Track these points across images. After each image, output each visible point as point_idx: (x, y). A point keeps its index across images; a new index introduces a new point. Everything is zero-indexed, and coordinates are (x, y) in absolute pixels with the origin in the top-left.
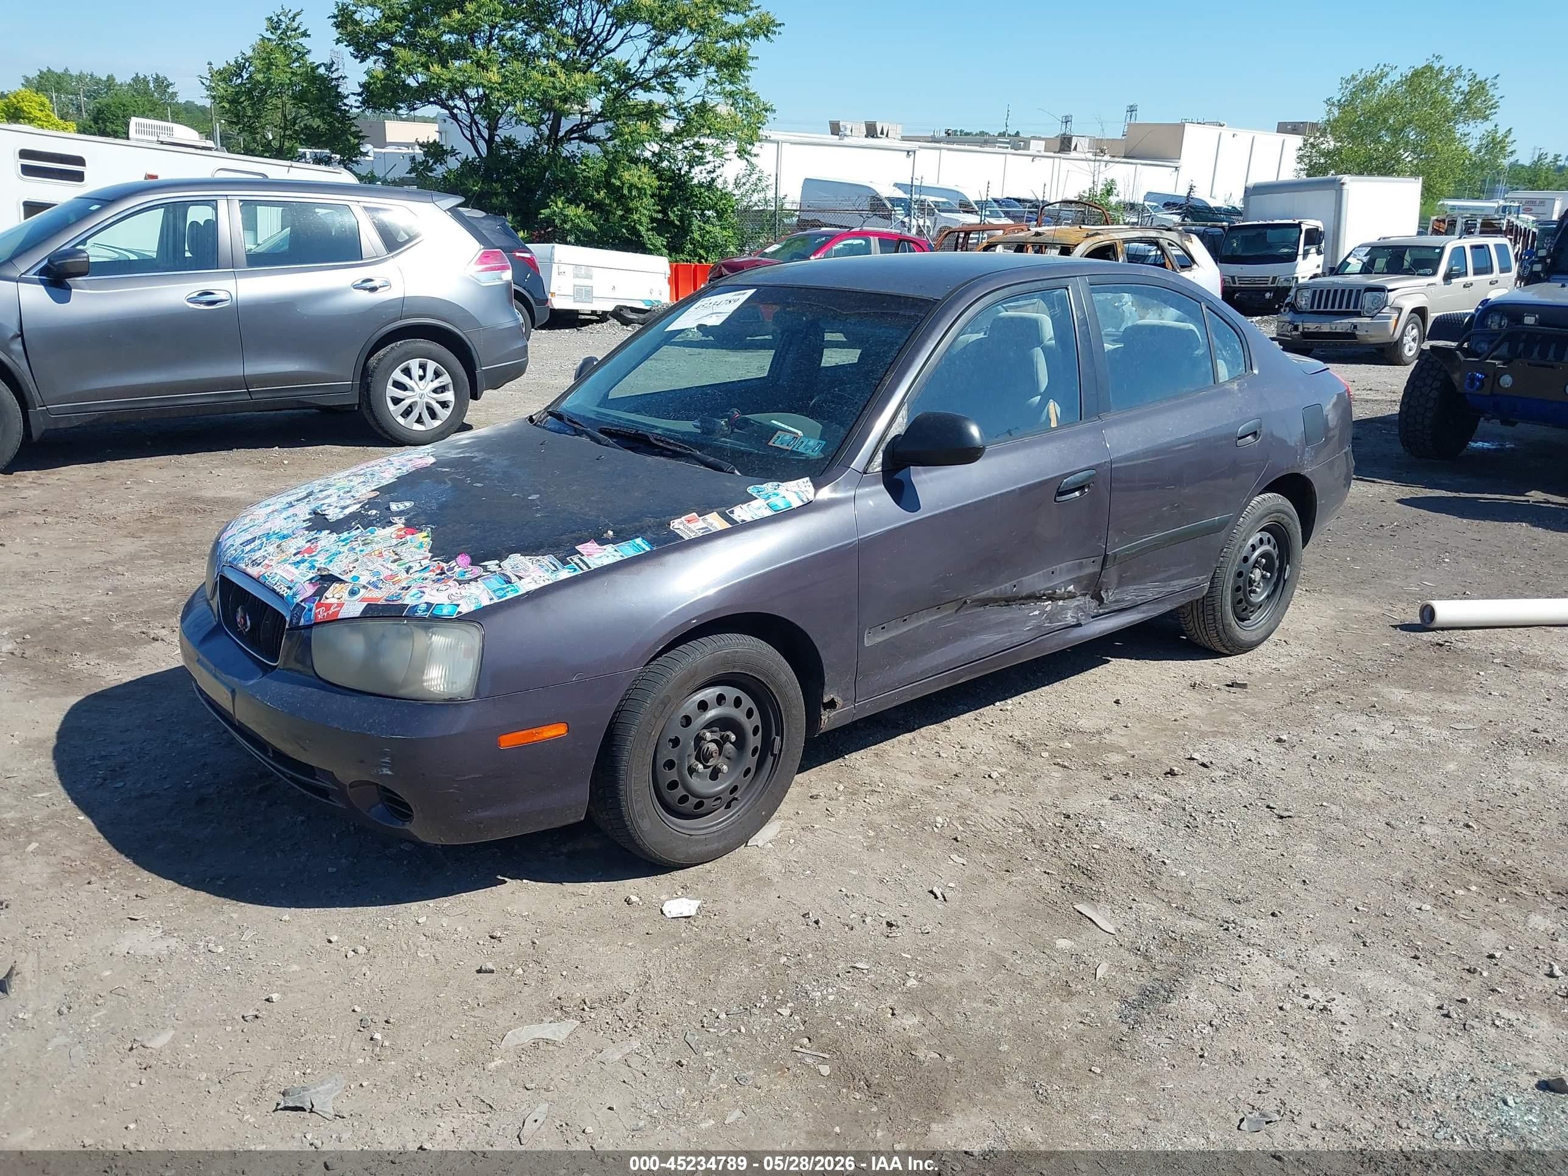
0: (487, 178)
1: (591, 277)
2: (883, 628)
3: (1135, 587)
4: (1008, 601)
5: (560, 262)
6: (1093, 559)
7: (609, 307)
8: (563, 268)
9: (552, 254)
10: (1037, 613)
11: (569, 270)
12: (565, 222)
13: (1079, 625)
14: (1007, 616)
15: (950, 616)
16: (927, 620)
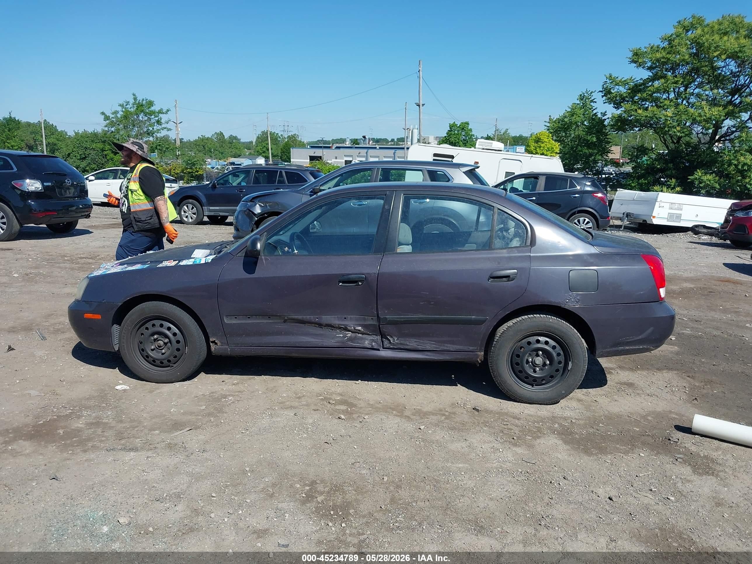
0: (666, 162)
1: (681, 210)
2: (236, 318)
3: (415, 340)
4: (320, 325)
5: (661, 201)
6: (372, 317)
7: (690, 225)
8: (662, 204)
9: (657, 197)
10: (342, 336)
11: (667, 206)
12: (701, 183)
13: (378, 350)
14: (322, 332)
15: (279, 323)
16: (265, 321)
